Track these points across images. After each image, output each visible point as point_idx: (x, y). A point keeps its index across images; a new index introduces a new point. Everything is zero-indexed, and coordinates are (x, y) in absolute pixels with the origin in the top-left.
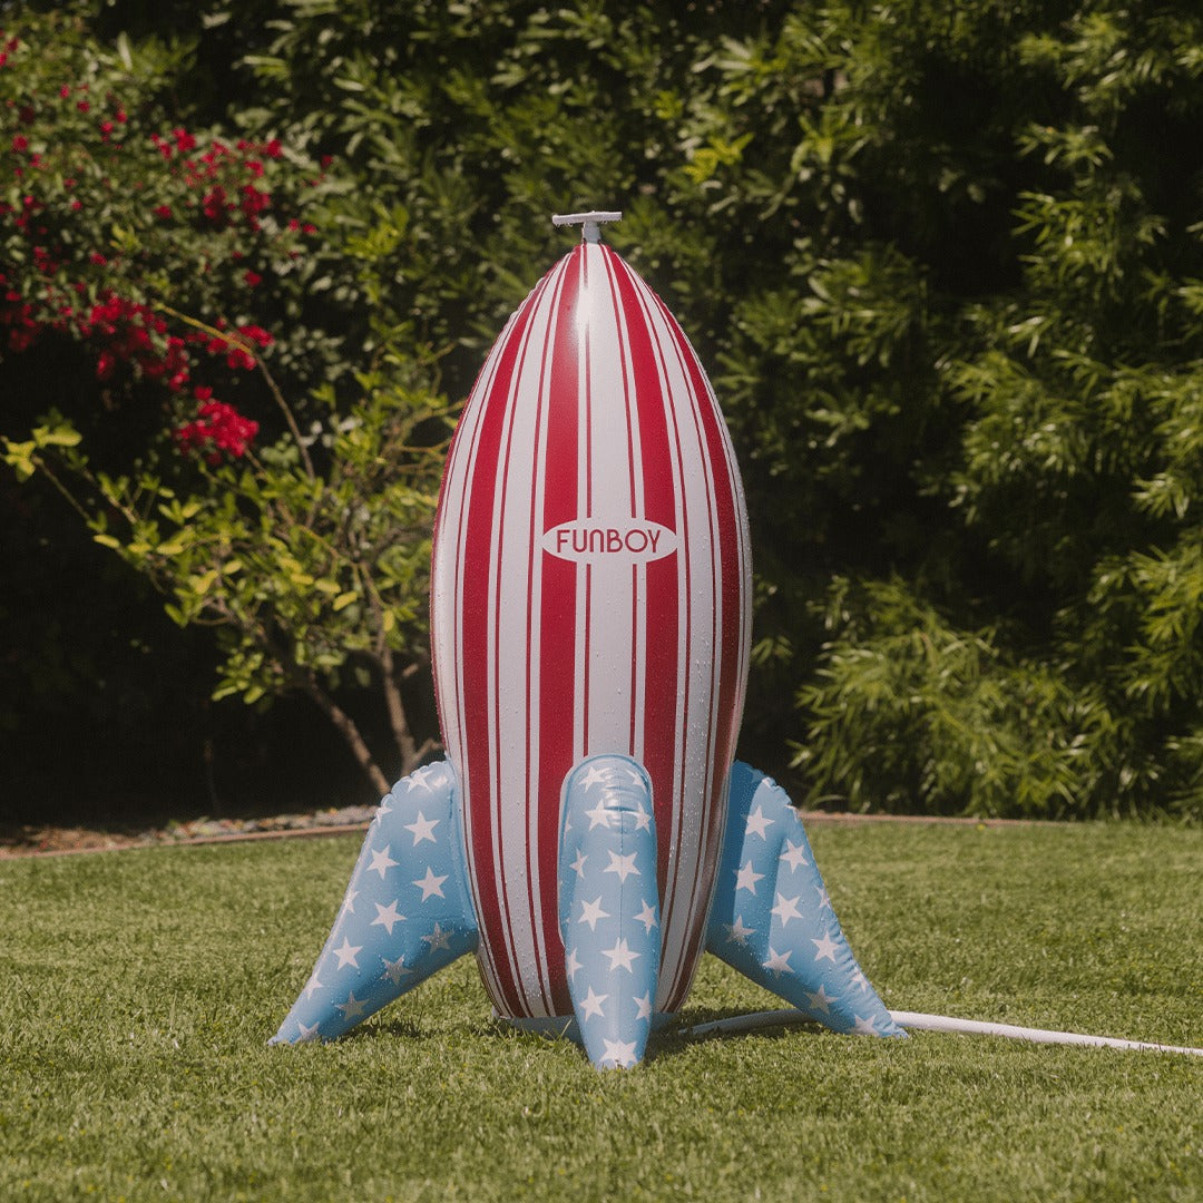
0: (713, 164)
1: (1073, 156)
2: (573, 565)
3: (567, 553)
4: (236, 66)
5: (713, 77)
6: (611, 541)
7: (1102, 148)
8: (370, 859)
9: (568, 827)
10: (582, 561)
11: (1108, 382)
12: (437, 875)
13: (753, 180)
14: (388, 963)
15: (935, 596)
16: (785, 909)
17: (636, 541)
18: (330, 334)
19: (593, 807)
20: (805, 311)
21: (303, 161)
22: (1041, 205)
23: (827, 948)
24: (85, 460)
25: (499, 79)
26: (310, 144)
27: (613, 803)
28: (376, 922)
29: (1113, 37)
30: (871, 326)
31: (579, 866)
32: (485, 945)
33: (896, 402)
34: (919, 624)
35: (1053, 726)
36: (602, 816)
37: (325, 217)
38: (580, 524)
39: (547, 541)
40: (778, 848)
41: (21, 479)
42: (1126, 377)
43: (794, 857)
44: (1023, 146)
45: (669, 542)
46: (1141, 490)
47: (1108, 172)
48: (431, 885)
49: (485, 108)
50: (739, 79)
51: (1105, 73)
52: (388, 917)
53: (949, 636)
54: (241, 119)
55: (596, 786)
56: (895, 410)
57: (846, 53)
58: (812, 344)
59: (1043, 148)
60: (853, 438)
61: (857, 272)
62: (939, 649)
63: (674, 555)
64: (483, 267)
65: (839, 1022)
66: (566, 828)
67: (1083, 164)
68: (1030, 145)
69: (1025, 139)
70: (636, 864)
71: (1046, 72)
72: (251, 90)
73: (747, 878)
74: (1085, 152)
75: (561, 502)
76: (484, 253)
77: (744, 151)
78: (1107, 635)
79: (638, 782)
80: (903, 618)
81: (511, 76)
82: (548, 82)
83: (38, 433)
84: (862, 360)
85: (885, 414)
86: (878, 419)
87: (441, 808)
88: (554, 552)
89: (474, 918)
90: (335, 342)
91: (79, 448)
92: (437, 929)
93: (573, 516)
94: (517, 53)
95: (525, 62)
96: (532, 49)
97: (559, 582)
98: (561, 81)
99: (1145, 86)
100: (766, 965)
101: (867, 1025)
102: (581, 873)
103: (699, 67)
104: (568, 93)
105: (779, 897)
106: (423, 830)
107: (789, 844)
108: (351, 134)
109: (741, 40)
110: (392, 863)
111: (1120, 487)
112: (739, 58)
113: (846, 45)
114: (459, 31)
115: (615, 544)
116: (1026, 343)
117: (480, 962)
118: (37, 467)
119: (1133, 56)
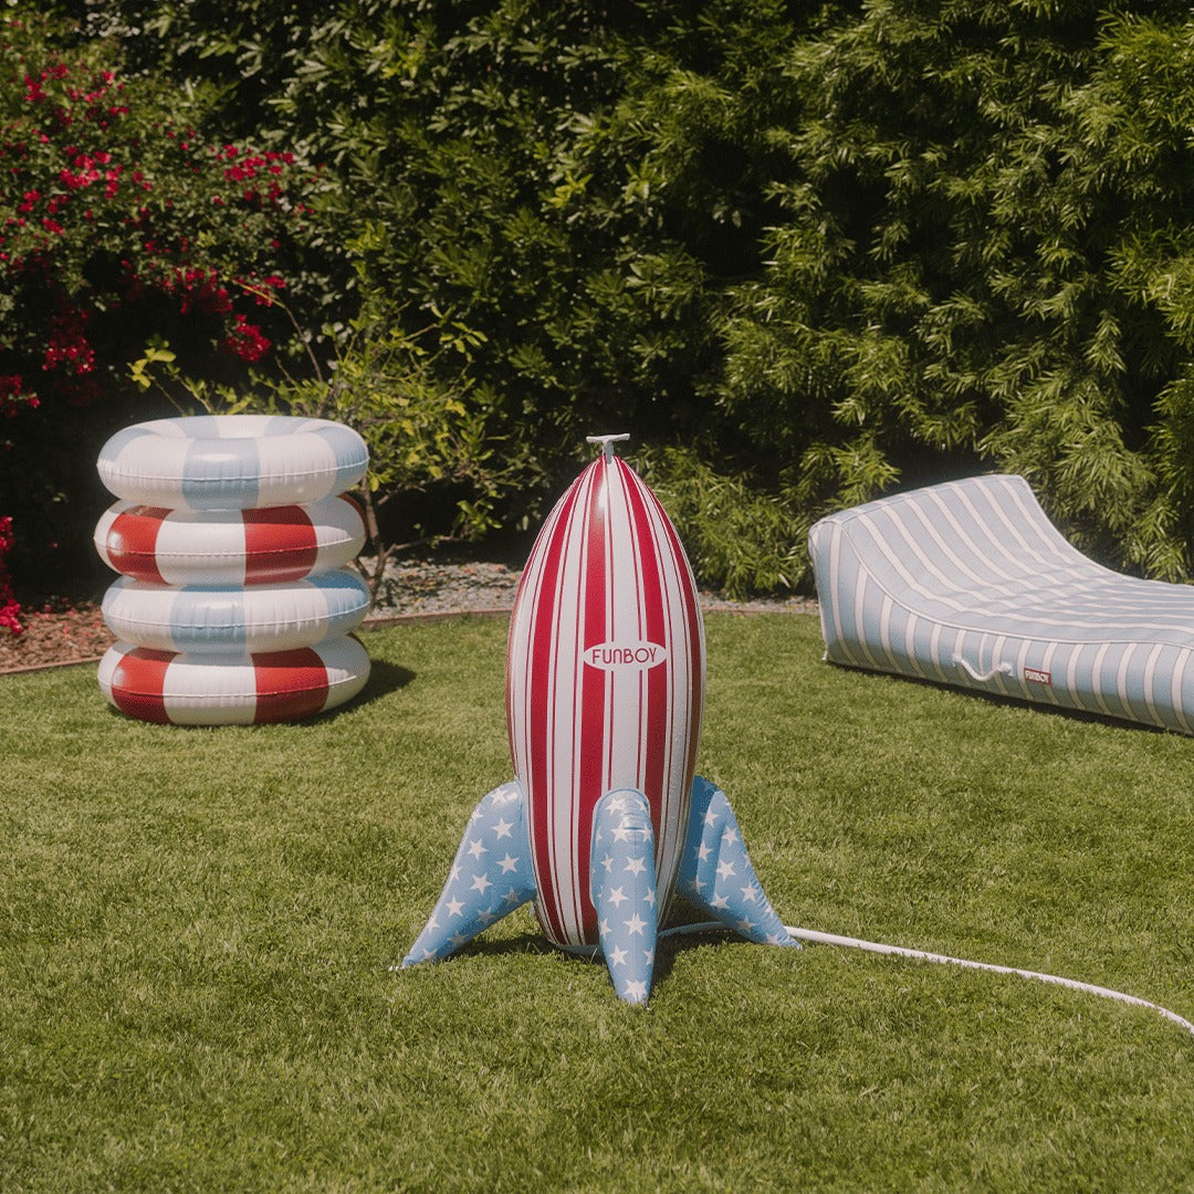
0: (569, 196)
1: (798, 204)
2: (603, 671)
3: (599, 664)
4: (261, 104)
5: (570, 136)
6: (626, 656)
7: (815, 199)
8: (469, 847)
9: (599, 837)
10: (608, 669)
11: (816, 340)
12: (512, 857)
13: (594, 203)
14: (480, 912)
15: (704, 456)
16: (725, 870)
17: (642, 656)
18: (323, 275)
19: (616, 827)
20: (628, 284)
21: (305, 164)
22: (775, 234)
23: (750, 893)
24: (178, 370)
25: (432, 127)
26: (309, 154)
27: (628, 825)
28: (473, 888)
29: (824, 133)
30: (670, 297)
31: (608, 863)
32: (540, 897)
33: (683, 341)
34: (694, 474)
35: (778, 541)
36: (621, 833)
37: (319, 205)
38: (607, 646)
39: (586, 656)
40: (721, 832)
41: (142, 390)
42: (827, 337)
43: (731, 837)
44: (767, 195)
45: (662, 654)
46: (837, 409)
47: (819, 214)
48: (508, 864)
49: (423, 145)
50: (586, 140)
51: (819, 155)
52: (481, 884)
53: (713, 480)
54: (264, 133)
55: (617, 812)
56: (683, 346)
57: (655, 130)
58: (631, 302)
59: (779, 197)
60: (657, 363)
61: (660, 262)
62: (706, 489)
63: (664, 664)
64: (422, 243)
65: (755, 938)
66: (597, 837)
67: (804, 208)
68: (772, 194)
69: (767, 191)
70: (644, 864)
71: (782, 152)
72: (273, 119)
73: (704, 852)
74: (805, 202)
75: (595, 631)
76: (423, 234)
77: (587, 185)
78: (812, 488)
79: (643, 808)
80: (685, 472)
81: (439, 124)
82: (463, 128)
83: (149, 352)
84: (663, 315)
85: (676, 349)
86: (672, 352)
87: (515, 815)
88: (590, 663)
89: (535, 883)
90: (326, 280)
91: (175, 363)
92: (512, 891)
93: (603, 641)
94: (443, 110)
95: (449, 115)
96: (452, 107)
97: (594, 682)
98: (471, 128)
99: (843, 165)
100: (713, 904)
101: (774, 940)
102: (608, 868)
103: (560, 128)
104: (476, 137)
105: (721, 861)
106: (503, 829)
107: (728, 828)
108: (337, 152)
109: (587, 115)
110: (484, 850)
111: (825, 406)
112: (586, 125)
113: (656, 125)
114: (407, 96)
115: (629, 658)
116: (765, 312)
117: (536, 908)
118: (152, 381)
119: (836, 144)
